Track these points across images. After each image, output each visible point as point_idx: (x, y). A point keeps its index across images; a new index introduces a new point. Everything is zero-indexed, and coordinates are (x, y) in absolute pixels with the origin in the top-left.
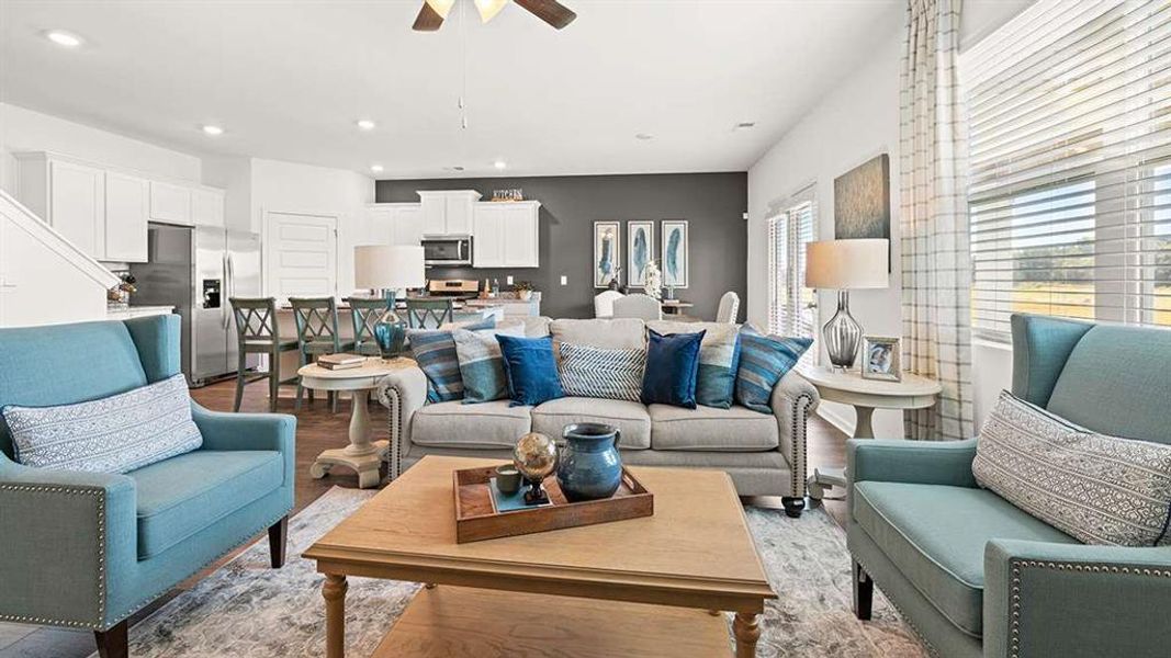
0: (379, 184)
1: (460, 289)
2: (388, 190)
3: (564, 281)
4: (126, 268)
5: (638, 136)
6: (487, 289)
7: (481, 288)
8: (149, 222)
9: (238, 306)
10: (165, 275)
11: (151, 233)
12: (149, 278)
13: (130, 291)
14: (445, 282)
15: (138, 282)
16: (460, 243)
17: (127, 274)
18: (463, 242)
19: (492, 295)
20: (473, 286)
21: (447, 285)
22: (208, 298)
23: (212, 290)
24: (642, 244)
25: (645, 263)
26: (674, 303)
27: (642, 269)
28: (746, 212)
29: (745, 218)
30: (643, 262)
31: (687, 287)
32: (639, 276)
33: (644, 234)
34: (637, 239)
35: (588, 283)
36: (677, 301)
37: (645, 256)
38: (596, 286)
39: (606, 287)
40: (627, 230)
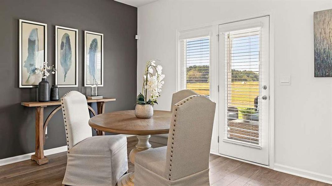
24: (67, 47)
25: (70, 65)
26: (100, 99)
27: (68, 70)
28: (137, 35)
29: (136, 38)
30: (68, 63)
31: (102, 86)
32: (65, 76)
33: (69, 40)
34: (62, 43)
35: (12, 82)
36: (101, 97)
37: (70, 59)
38: (21, 86)
39: (31, 87)
40: (55, 34)
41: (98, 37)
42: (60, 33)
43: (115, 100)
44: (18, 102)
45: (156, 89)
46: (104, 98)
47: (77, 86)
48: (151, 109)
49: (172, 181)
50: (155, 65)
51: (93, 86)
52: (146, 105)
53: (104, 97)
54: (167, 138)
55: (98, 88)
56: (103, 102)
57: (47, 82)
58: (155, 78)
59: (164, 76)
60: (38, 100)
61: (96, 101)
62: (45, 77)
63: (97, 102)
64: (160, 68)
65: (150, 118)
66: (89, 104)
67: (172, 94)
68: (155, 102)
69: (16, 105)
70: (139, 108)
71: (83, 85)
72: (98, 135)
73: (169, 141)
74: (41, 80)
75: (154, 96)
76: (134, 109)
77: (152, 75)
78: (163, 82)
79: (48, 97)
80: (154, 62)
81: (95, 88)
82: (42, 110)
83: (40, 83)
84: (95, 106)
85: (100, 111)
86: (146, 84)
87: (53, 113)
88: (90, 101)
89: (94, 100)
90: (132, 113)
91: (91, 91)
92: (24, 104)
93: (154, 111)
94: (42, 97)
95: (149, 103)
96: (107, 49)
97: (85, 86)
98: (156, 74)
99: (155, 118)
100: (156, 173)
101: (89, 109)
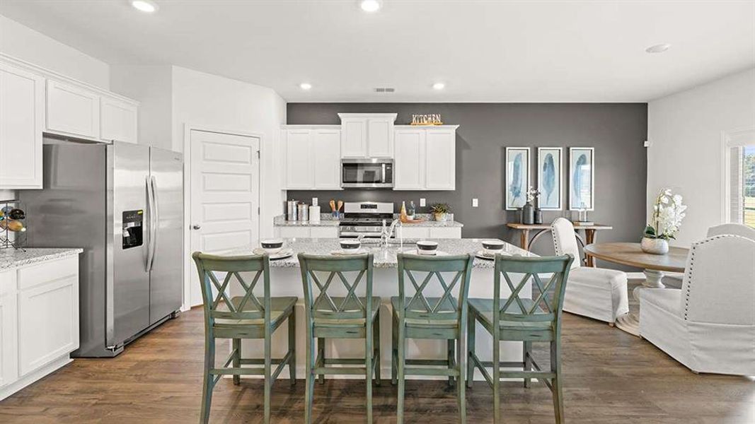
0: (291, 107)
1: (374, 211)
2: (298, 113)
3: (475, 203)
4: (11, 197)
5: (648, 51)
6: (404, 211)
7: (397, 210)
8: (45, 135)
9: (206, 266)
10: (66, 204)
11: (47, 150)
12: (45, 209)
13: (17, 232)
14: (359, 204)
15: (28, 216)
16: (384, 166)
17: (12, 205)
18: (387, 165)
19: (411, 218)
20: (387, 208)
21: (363, 207)
22: (127, 234)
23: (132, 225)
24: (550, 168)
25: (553, 187)
26: (590, 225)
27: (551, 192)
28: (646, 140)
29: (645, 146)
30: (551, 185)
31: (593, 209)
32: (548, 199)
33: (552, 160)
34: (545, 164)
35: (499, 205)
36: (592, 224)
37: (554, 179)
38: (507, 209)
39: (516, 209)
40: (537, 155)
41: (587, 152)
42: (543, 154)
43: (611, 228)
44: (504, 222)
45: (673, 222)
46: (595, 225)
47: (561, 209)
48: (665, 245)
49: (688, 321)
50: (671, 195)
51: (580, 211)
52: (657, 240)
53: (596, 223)
54: (681, 281)
55: (587, 212)
56: (594, 230)
57: (531, 206)
58: (671, 209)
59: (685, 207)
60: (521, 222)
61: (585, 228)
62: (529, 201)
63: (586, 230)
64: (678, 199)
65: (662, 254)
66: (576, 231)
67: (708, 229)
68: (672, 237)
69: (503, 225)
70: (647, 243)
71: (568, 208)
72: (586, 266)
73: (685, 284)
74: (525, 204)
75: (669, 230)
76: (640, 242)
77: (665, 205)
78: (684, 215)
79: (532, 221)
80: (670, 190)
81: (583, 212)
82: (527, 232)
83: (524, 207)
84: (584, 234)
85: (589, 240)
86: (658, 216)
87: (537, 237)
88: (577, 228)
89: (583, 226)
90: (636, 246)
91: (579, 216)
92: (510, 225)
93: (670, 247)
94: (526, 219)
95: (662, 237)
96: (598, 165)
97: (571, 209)
98: (673, 205)
99: (670, 256)
100: (668, 310)
101: (576, 236)
